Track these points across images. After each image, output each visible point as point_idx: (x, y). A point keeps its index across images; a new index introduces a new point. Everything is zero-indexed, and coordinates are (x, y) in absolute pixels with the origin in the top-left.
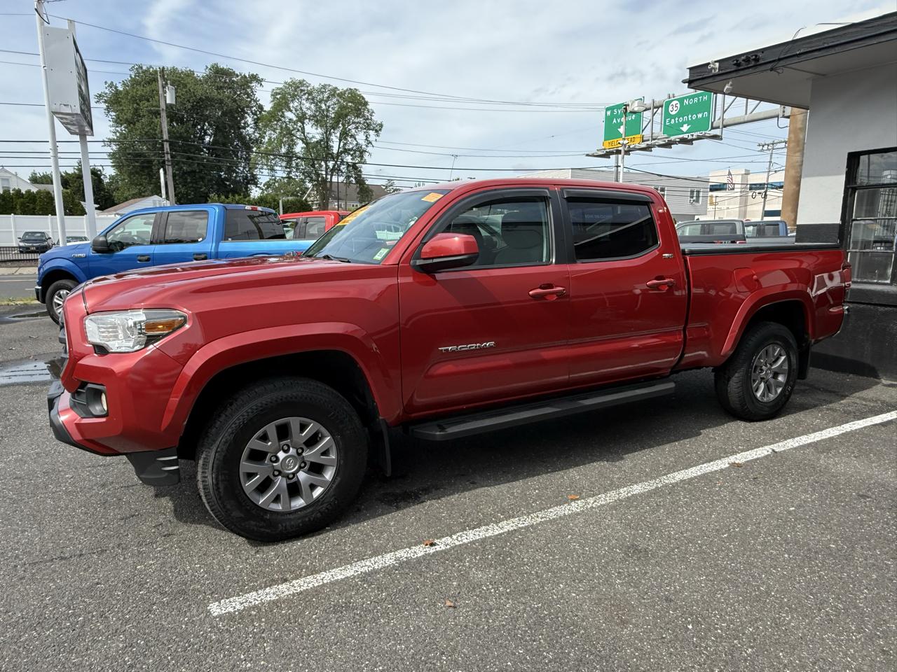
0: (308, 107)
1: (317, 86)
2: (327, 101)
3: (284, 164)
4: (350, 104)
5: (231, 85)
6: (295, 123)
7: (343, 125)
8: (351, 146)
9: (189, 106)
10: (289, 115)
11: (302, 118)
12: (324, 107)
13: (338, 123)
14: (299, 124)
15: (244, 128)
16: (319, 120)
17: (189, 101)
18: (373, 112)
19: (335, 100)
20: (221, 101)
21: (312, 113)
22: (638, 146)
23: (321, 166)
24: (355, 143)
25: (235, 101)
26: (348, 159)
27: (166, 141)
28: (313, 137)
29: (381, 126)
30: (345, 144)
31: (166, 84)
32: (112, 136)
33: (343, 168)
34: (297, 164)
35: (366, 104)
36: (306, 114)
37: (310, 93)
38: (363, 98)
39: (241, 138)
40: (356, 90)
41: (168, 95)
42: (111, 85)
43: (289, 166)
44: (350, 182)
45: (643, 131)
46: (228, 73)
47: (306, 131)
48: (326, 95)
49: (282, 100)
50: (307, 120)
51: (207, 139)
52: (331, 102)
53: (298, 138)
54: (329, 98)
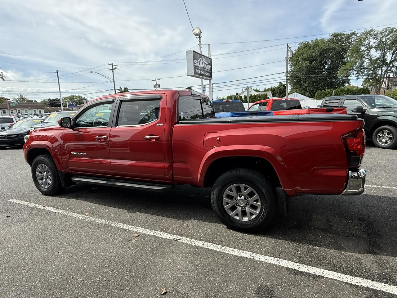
0: (374, 43)
1: (381, 30)
5: (341, 40)
6: (365, 51)
9: (319, 54)
10: (363, 48)
11: (369, 49)
12: (384, 39)
14: (368, 51)
15: (346, 58)
16: (378, 48)
17: (319, 52)
19: (392, 34)
20: (335, 49)
21: (376, 44)
23: (378, 70)
25: (342, 47)
28: (375, 57)
36: (372, 46)
37: (376, 35)
46: (340, 35)
47: (371, 54)
49: (360, 42)
50: (373, 49)
51: (326, 67)
52: (389, 36)
53: (366, 58)
54: (388, 34)
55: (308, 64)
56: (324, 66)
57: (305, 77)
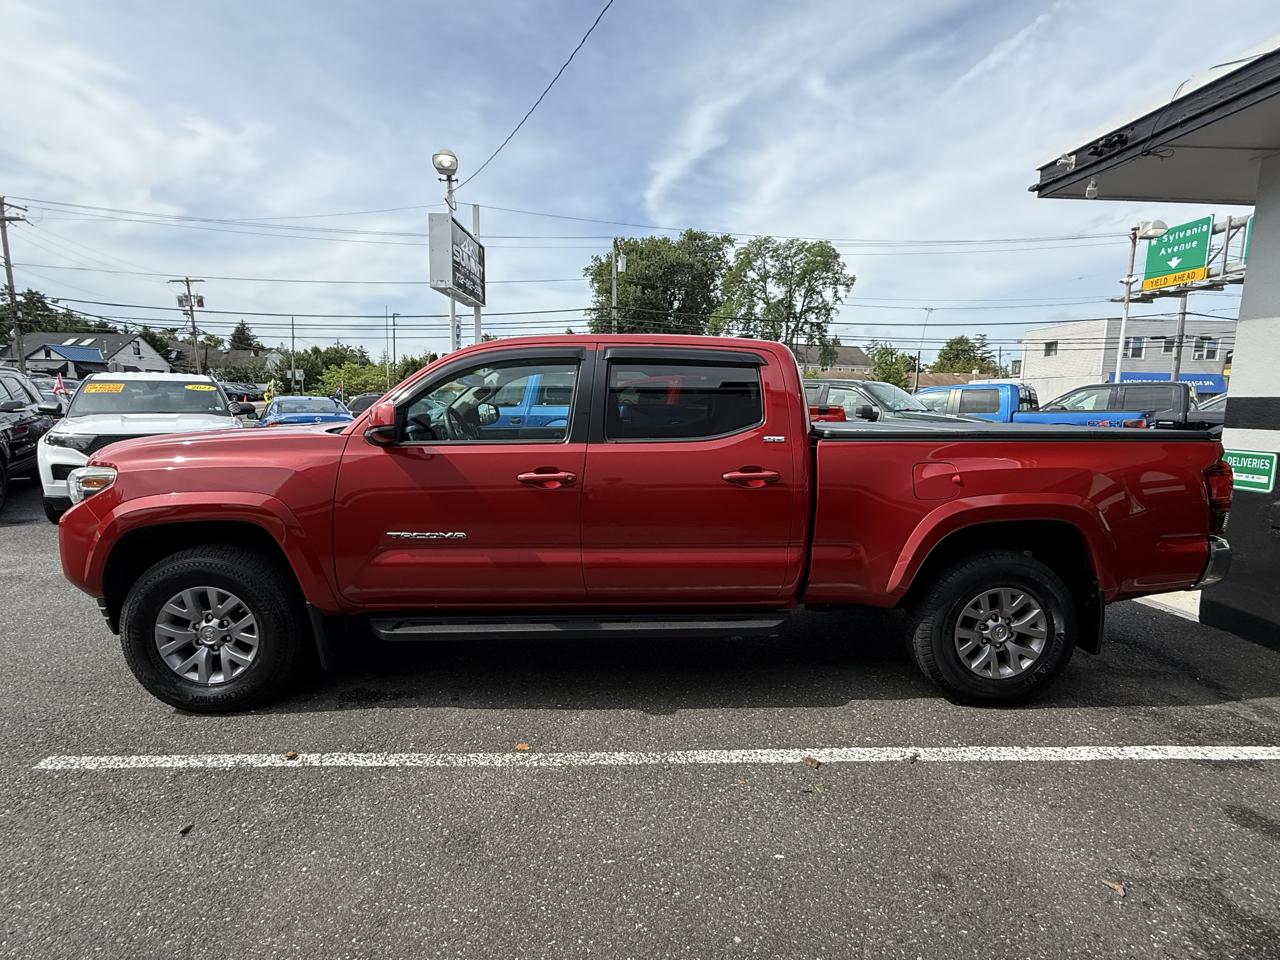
0: (772, 266)
1: (783, 241)
2: (794, 257)
3: (741, 326)
4: (819, 258)
5: (704, 249)
6: (757, 282)
7: (809, 282)
8: (816, 304)
9: (660, 272)
10: (752, 274)
11: (764, 278)
12: (789, 263)
13: (803, 279)
14: (761, 283)
15: (713, 291)
16: (781, 279)
17: (660, 268)
18: (844, 265)
19: (802, 255)
20: (692, 266)
21: (776, 271)
22: (1198, 283)
23: (781, 327)
24: (820, 300)
25: (705, 264)
26: (812, 318)
27: (615, 308)
28: (775, 297)
29: (853, 279)
30: (810, 302)
31: (619, 254)
32: (592, 306)
33: (807, 328)
34: (755, 326)
35: (837, 256)
36: (769, 272)
37: (775, 250)
38: (834, 250)
39: (710, 302)
40: (827, 242)
41: (619, 264)
42: (597, 259)
43: (746, 327)
44: (813, 344)
45: (1209, 263)
46: (701, 237)
47: (768, 290)
48: (793, 251)
49: (747, 260)
50: (770, 279)
51: (676, 304)
52: (797, 258)
53: (759, 298)
54: (796, 254)
55: (639, 294)
56: (671, 304)
57: (633, 322)
